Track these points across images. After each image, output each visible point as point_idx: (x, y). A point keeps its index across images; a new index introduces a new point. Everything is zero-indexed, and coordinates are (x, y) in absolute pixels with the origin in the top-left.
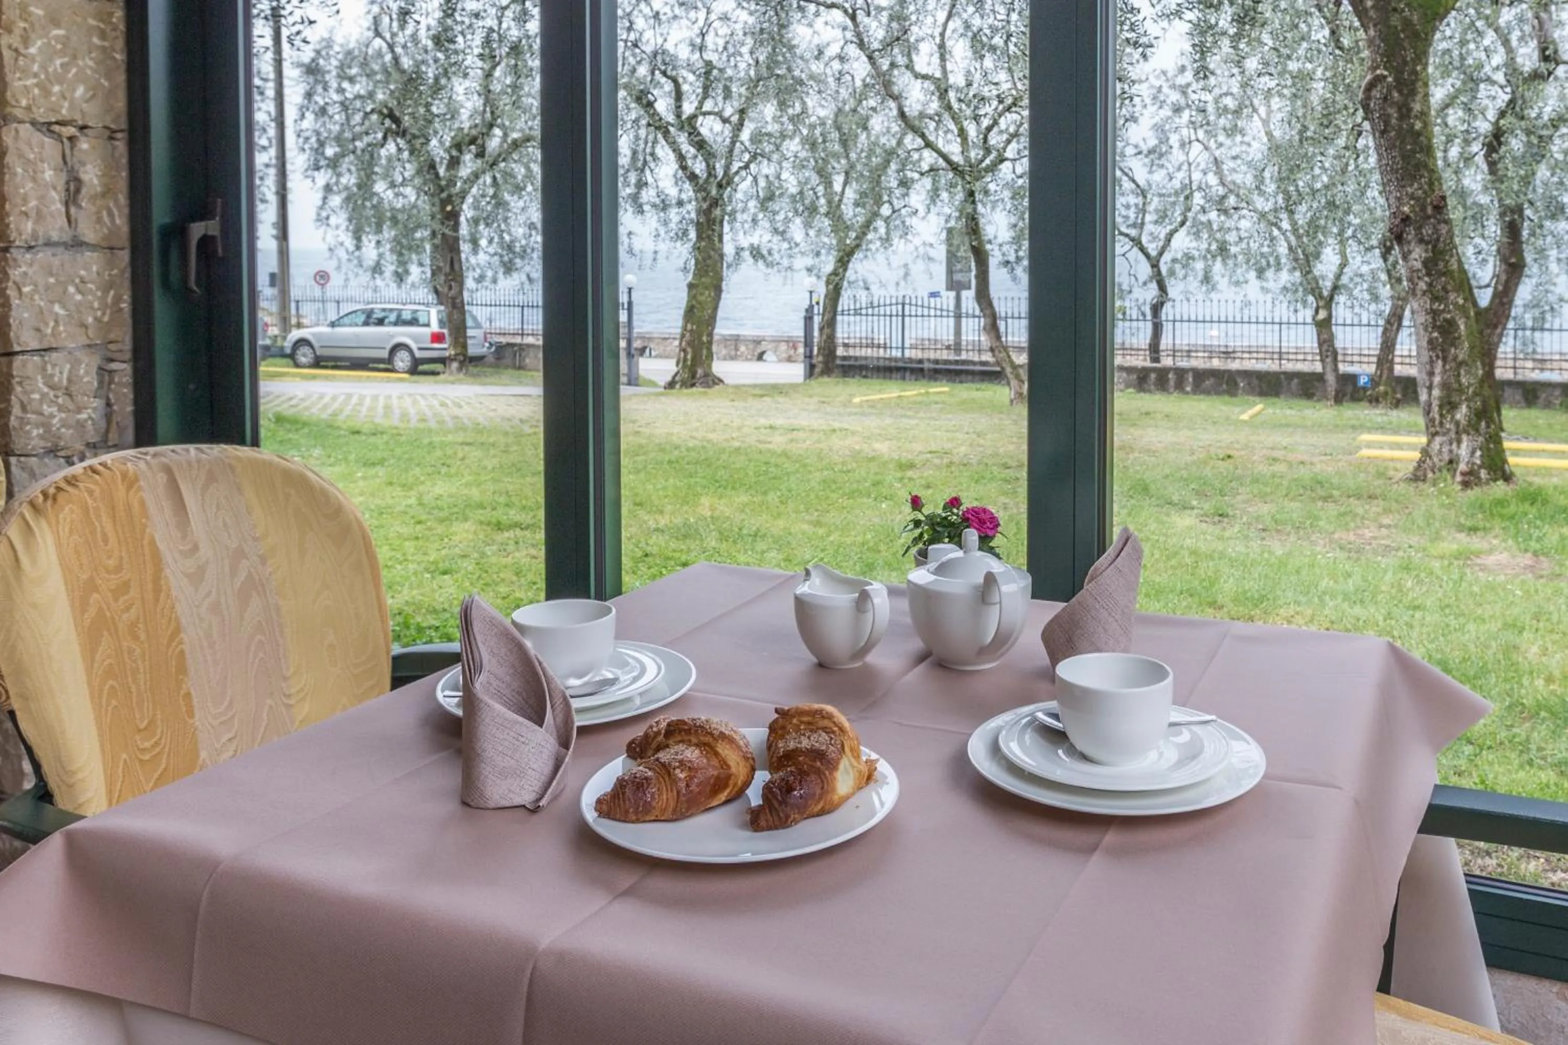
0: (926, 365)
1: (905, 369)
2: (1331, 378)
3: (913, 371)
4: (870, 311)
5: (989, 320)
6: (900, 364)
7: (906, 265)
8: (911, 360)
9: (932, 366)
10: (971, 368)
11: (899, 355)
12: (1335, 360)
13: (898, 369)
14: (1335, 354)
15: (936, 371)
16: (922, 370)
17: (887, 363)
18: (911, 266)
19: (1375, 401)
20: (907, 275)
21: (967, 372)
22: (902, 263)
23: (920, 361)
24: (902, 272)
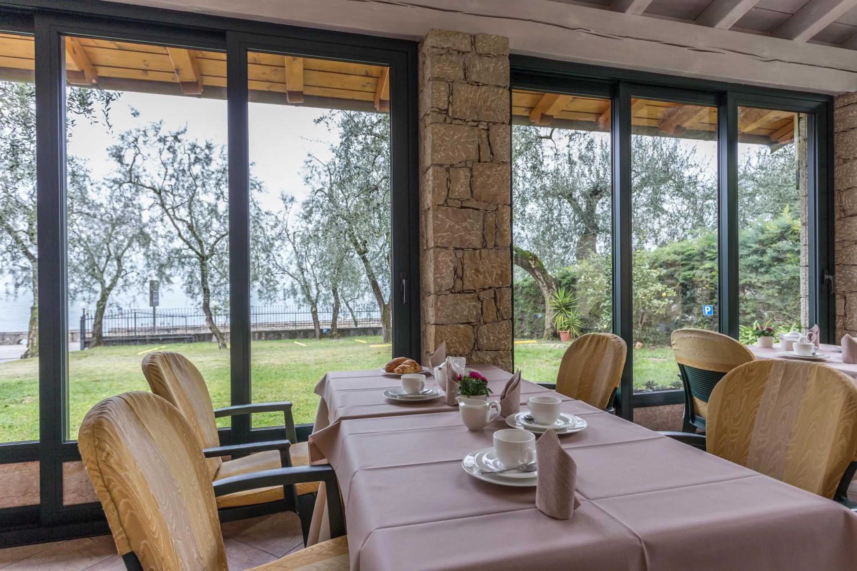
0: (147, 338)
1: (136, 340)
2: (317, 331)
3: (140, 340)
4: (120, 316)
5: (208, 317)
6: (134, 338)
7: (134, 297)
8: (139, 336)
9: (150, 338)
10: (169, 337)
11: (134, 335)
12: (319, 326)
13: (133, 341)
14: (319, 322)
15: (152, 340)
16: (145, 340)
17: (127, 339)
18: (136, 297)
19: (332, 337)
20: (134, 300)
21: (168, 339)
22: (133, 295)
23: (144, 336)
24: (132, 299)
